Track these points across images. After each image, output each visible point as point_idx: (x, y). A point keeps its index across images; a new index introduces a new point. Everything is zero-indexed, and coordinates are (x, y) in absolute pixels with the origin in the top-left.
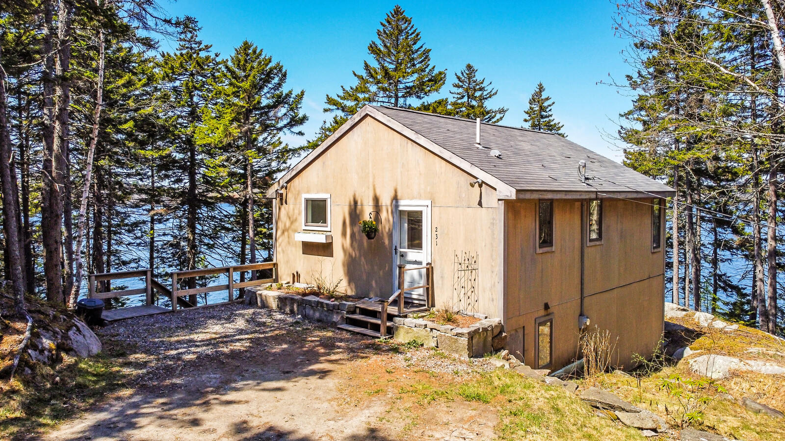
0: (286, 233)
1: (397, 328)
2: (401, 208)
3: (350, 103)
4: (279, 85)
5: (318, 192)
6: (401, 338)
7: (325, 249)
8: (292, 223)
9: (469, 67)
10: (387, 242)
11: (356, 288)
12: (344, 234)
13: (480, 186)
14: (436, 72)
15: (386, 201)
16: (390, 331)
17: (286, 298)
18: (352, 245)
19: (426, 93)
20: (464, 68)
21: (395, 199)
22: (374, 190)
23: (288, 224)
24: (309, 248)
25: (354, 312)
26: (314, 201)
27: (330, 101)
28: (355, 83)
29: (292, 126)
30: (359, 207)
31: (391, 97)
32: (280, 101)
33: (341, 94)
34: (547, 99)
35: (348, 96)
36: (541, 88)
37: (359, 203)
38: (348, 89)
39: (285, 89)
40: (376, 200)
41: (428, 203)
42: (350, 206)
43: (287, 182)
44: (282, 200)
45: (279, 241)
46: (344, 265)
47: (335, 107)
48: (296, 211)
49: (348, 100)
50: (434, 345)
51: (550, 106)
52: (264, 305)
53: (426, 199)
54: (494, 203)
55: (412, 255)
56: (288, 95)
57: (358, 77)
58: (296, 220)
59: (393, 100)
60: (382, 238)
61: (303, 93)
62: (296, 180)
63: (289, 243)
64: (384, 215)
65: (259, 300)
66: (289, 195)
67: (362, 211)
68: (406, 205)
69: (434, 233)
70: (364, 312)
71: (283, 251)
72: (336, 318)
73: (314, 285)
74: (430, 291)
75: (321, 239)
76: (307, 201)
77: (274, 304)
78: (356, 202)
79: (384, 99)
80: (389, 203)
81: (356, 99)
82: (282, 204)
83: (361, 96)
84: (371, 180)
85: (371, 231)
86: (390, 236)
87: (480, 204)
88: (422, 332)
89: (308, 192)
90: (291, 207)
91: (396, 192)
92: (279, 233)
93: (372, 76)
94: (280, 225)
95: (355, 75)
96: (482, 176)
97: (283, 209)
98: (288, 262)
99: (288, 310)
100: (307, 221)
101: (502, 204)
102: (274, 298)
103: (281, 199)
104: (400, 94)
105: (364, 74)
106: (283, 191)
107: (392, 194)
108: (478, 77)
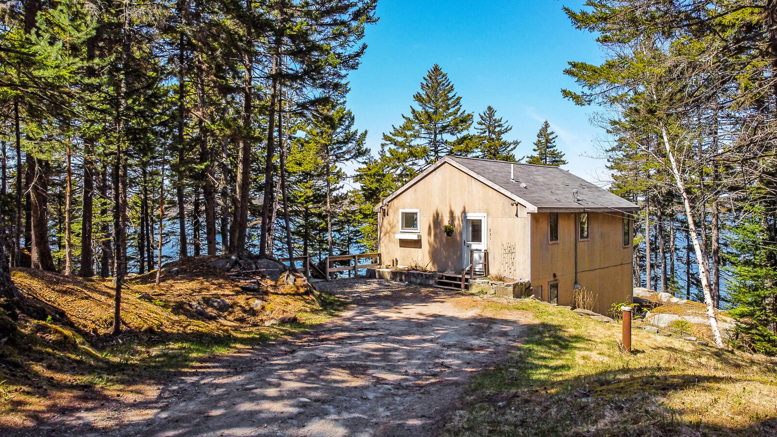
0: (387, 235)
1: (471, 285)
2: (468, 218)
3: (400, 139)
4: (349, 127)
5: (411, 208)
6: (473, 290)
7: (417, 244)
8: (392, 228)
9: (490, 108)
10: (458, 238)
11: (438, 266)
12: (429, 234)
13: (517, 205)
14: (466, 114)
15: (458, 213)
16: (467, 287)
17: (397, 273)
18: (435, 240)
19: (459, 132)
20: (485, 109)
21: (464, 212)
22: (450, 207)
23: (389, 229)
24: (404, 243)
25: (442, 279)
26: (406, 214)
27: (386, 138)
28: (402, 122)
29: (357, 157)
30: (440, 217)
31: (431, 134)
32: (348, 139)
33: (393, 132)
34: (552, 133)
35: (397, 133)
36: (547, 125)
37: (440, 215)
38: (398, 128)
39: (353, 129)
40: (452, 213)
41: (485, 215)
42: (434, 217)
43: (389, 202)
44: (385, 214)
45: (383, 239)
46: (429, 253)
47: (389, 142)
48: (395, 221)
49: (398, 136)
50: (493, 292)
51: (554, 138)
52: (381, 277)
53: (484, 212)
54: (525, 215)
55: (475, 246)
56: (356, 132)
57: (406, 118)
58: (395, 226)
59: (433, 137)
60: (456, 236)
61: (366, 132)
62: (395, 201)
63: (390, 241)
64: (456, 222)
65: (377, 274)
66: (390, 211)
67: (442, 220)
68: (471, 216)
69: (489, 232)
70: (448, 278)
71: (385, 246)
72: (431, 282)
73: (413, 265)
74: (486, 266)
75: (415, 237)
76: (403, 213)
77: (388, 277)
78: (438, 214)
79: (425, 136)
80: (460, 215)
81: (405, 136)
82: (384, 216)
83: (408, 133)
84: (448, 201)
85: (449, 232)
86: (461, 234)
87: (517, 215)
88: (486, 286)
89: (404, 208)
90: (392, 217)
91: (464, 208)
92: (382, 235)
93: (417, 118)
94: (383, 229)
95: (404, 117)
96: (518, 199)
97: (385, 219)
98: (388, 253)
99: (398, 279)
100: (402, 227)
101: (529, 216)
102: (388, 272)
103: (384, 213)
104: (437, 132)
105: (411, 117)
106: (385, 208)
107: (462, 209)
108: (497, 116)
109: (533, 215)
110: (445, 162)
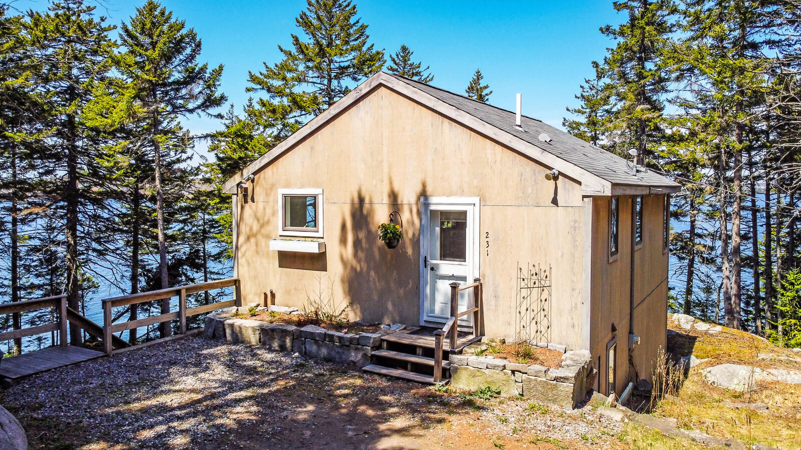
0: (253, 240)
1: (456, 369)
2: (432, 208)
3: (277, 83)
4: (191, 57)
5: (302, 187)
6: (462, 384)
7: (316, 261)
8: (262, 226)
9: (404, 49)
10: (410, 251)
11: (363, 311)
12: (343, 241)
13: (555, 178)
14: (374, 51)
15: (408, 197)
16: (447, 374)
17: (273, 330)
18: (355, 255)
20: (399, 49)
21: (424, 195)
22: (391, 183)
23: (255, 228)
24: (288, 259)
25: (379, 347)
26: (293, 197)
27: (253, 79)
28: (281, 58)
29: (207, 107)
30: (367, 206)
31: (324, 77)
32: (192, 77)
33: (265, 72)
34: (486, 87)
35: (272, 74)
36: (479, 76)
37: (367, 201)
38: (272, 66)
39: (199, 61)
40: (394, 197)
41: (476, 200)
42: (353, 204)
43: (255, 173)
44: (247, 197)
45: (242, 250)
46: (343, 281)
47: (259, 87)
48: (269, 211)
49: (273, 79)
50: (516, 392)
51: (487, 95)
52: (238, 339)
53: (474, 195)
54: (577, 200)
55: (447, 267)
56: (203, 69)
57: (285, 52)
58: (268, 222)
59: (326, 82)
60: (404, 247)
61: (221, 68)
62: (269, 170)
63: (257, 252)
64: (405, 216)
65: (228, 331)
66: (258, 190)
67: (371, 211)
68: (439, 202)
69: (484, 240)
70: (393, 346)
71: (249, 264)
72: (355, 356)
73: (311, 309)
74: (478, 315)
75: (312, 248)
76: (285, 197)
77: (253, 338)
78: (361, 200)
79: (315, 80)
80: (413, 200)
81: (284, 79)
82: (246, 202)
83: (289, 75)
84: (386, 170)
85: (392, 238)
86: (416, 243)
87: (555, 201)
88: (499, 376)
89: (287, 186)
90: (261, 205)
91: (424, 186)
92: (242, 239)
93: (303, 52)
94: (244, 229)
95: (282, 50)
96: (559, 165)
97: (247, 207)
98: (255, 277)
99: (276, 345)
100: (285, 225)
101: (589, 202)
102: (254, 329)
103: (245, 196)
104: (333, 75)
105: (294, 50)
106: (248, 185)
107: (419, 189)
108: (413, 60)
109: (597, 200)
110: (380, 85)
